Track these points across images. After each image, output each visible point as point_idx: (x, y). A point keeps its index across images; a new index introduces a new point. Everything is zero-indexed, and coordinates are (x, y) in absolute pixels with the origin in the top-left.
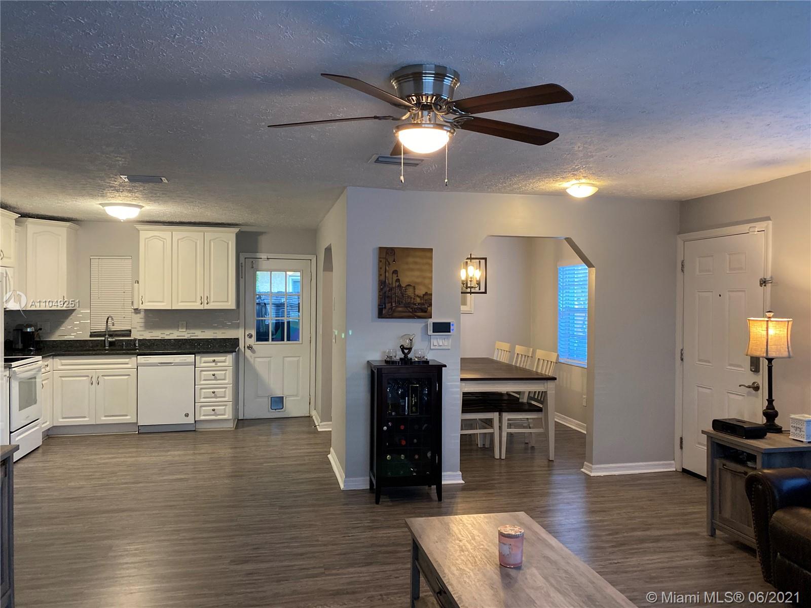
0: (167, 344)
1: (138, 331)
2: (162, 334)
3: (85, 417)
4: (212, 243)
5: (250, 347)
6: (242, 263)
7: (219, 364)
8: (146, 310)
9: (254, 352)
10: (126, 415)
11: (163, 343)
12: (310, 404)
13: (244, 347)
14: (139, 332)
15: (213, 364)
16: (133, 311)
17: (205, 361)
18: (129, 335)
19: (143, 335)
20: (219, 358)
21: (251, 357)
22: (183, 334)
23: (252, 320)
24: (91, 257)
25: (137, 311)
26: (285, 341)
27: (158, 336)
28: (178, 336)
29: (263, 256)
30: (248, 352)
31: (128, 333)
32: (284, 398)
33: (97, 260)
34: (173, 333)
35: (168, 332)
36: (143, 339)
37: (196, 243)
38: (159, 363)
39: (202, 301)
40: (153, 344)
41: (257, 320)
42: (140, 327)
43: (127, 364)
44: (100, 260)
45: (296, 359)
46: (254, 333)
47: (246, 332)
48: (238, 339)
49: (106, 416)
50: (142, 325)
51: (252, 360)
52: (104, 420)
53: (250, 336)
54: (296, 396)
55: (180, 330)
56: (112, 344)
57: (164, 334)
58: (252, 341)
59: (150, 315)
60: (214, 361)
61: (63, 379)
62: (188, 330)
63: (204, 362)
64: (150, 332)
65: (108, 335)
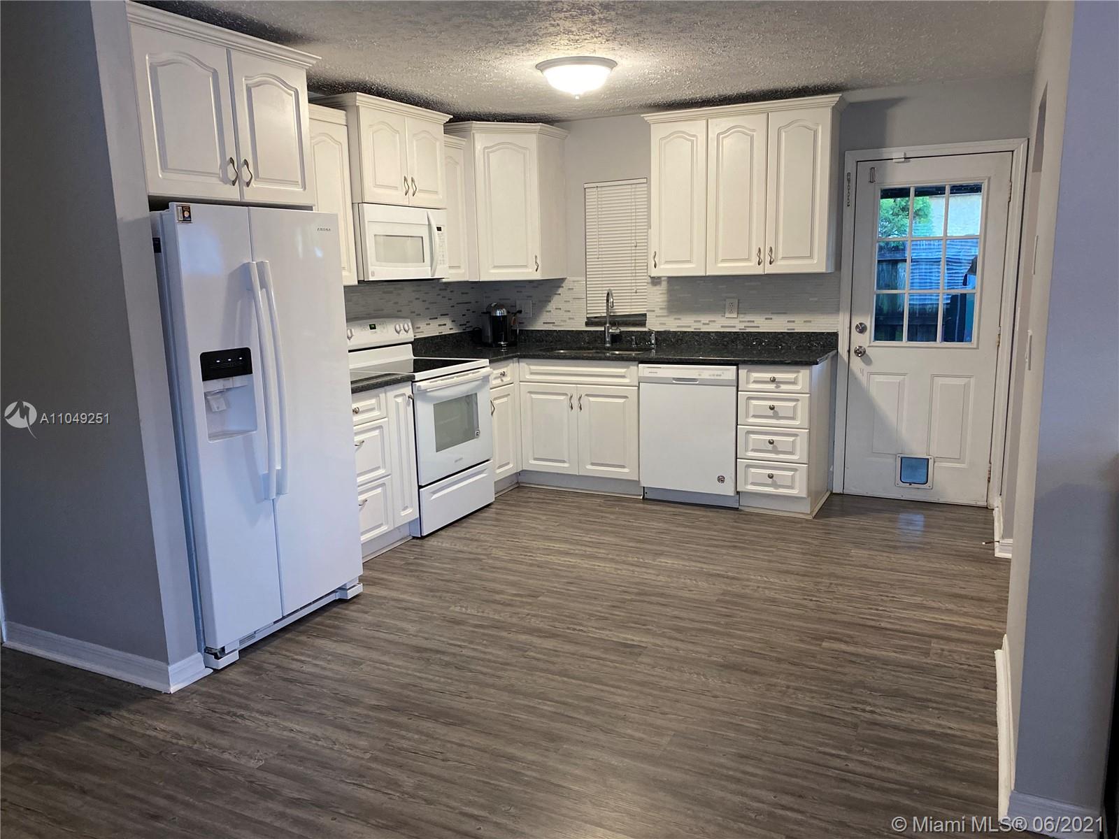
0: (704, 342)
1: (657, 316)
2: (695, 321)
3: (564, 462)
4: (783, 134)
5: (861, 353)
6: (849, 174)
7: (783, 387)
8: (670, 279)
9: (868, 361)
10: (623, 467)
11: (697, 338)
12: (989, 481)
13: (849, 351)
14: (658, 319)
15: (772, 386)
16: (649, 280)
17: (756, 379)
18: (643, 324)
19: (664, 324)
20: (781, 375)
21: (862, 371)
22: (732, 322)
23: (869, 294)
24: (586, 186)
25: (655, 281)
26: (939, 342)
27: (690, 327)
28: (722, 327)
29: (896, 153)
30: (856, 363)
31: (640, 319)
32: (931, 462)
33: (595, 189)
34: (714, 321)
35: (705, 319)
36: (665, 332)
37: (752, 138)
38: (674, 379)
39: (762, 256)
40: (681, 340)
41: (878, 296)
42: (661, 309)
43: (623, 377)
44: (599, 189)
45: (962, 381)
46: (870, 322)
47: (853, 321)
48: (835, 335)
49: (593, 464)
50: (664, 305)
51: (863, 379)
52: (591, 470)
53: (862, 329)
54: (957, 460)
55: (727, 315)
56: (616, 339)
57: (700, 321)
58: (865, 340)
59: (676, 287)
60: (773, 380)
61: (534, 396)
62: (742, 316)
63: (755, 382)
64: (675, 319)
65: (610, 323)
